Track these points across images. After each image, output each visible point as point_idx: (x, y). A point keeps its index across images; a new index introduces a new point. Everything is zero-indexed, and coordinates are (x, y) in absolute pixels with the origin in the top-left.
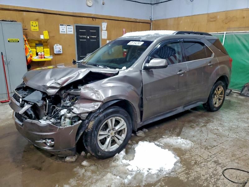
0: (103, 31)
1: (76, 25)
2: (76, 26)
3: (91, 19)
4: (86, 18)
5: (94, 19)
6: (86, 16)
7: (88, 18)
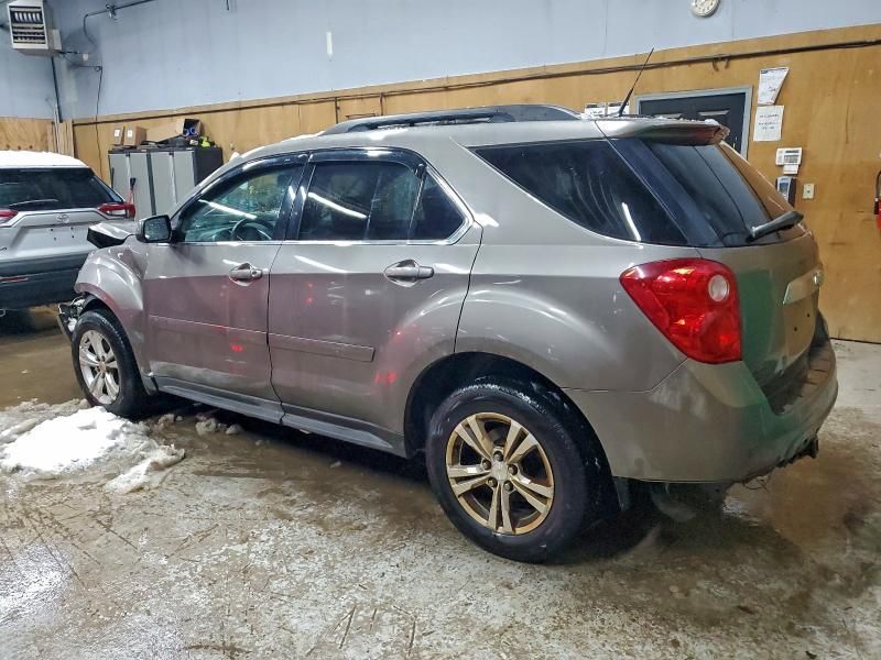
0: (760, 111)
1: (642, 99)
2: (641, 102)
3: (710, 65)
4: (683, 67)
5: (721, 65)
6: (686, 57)
7: (694, 66)
